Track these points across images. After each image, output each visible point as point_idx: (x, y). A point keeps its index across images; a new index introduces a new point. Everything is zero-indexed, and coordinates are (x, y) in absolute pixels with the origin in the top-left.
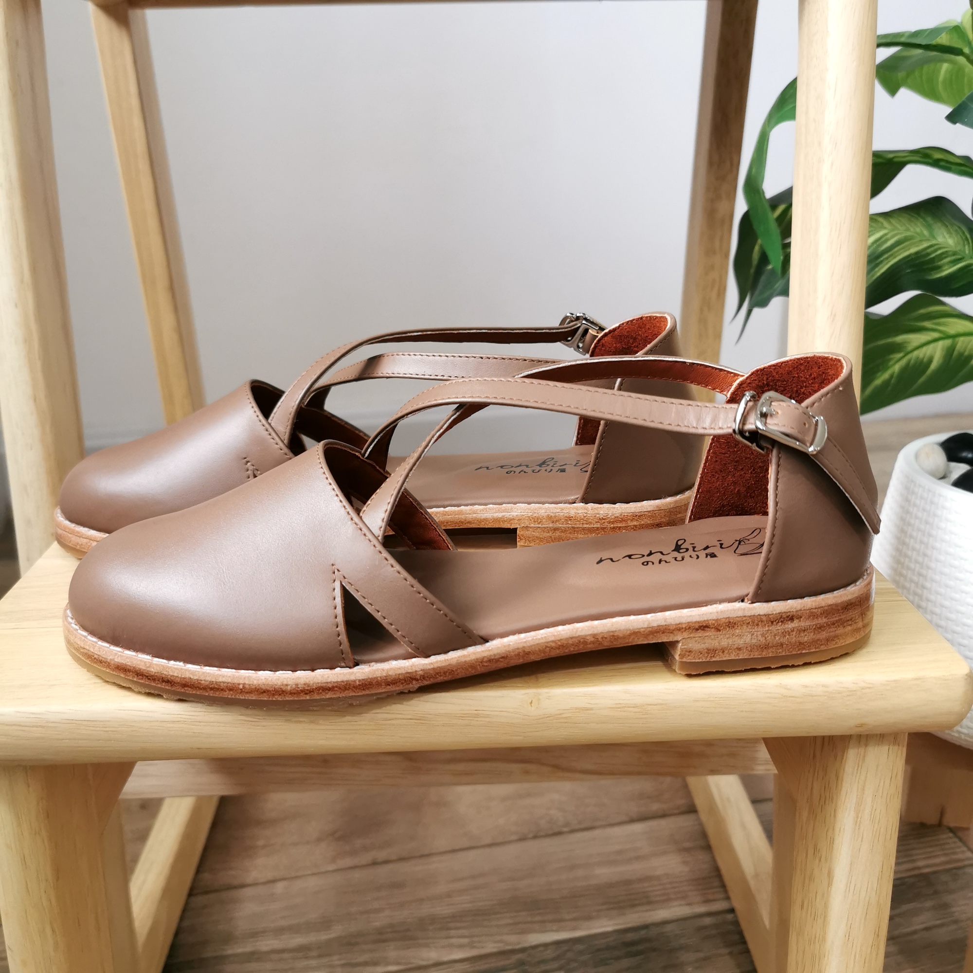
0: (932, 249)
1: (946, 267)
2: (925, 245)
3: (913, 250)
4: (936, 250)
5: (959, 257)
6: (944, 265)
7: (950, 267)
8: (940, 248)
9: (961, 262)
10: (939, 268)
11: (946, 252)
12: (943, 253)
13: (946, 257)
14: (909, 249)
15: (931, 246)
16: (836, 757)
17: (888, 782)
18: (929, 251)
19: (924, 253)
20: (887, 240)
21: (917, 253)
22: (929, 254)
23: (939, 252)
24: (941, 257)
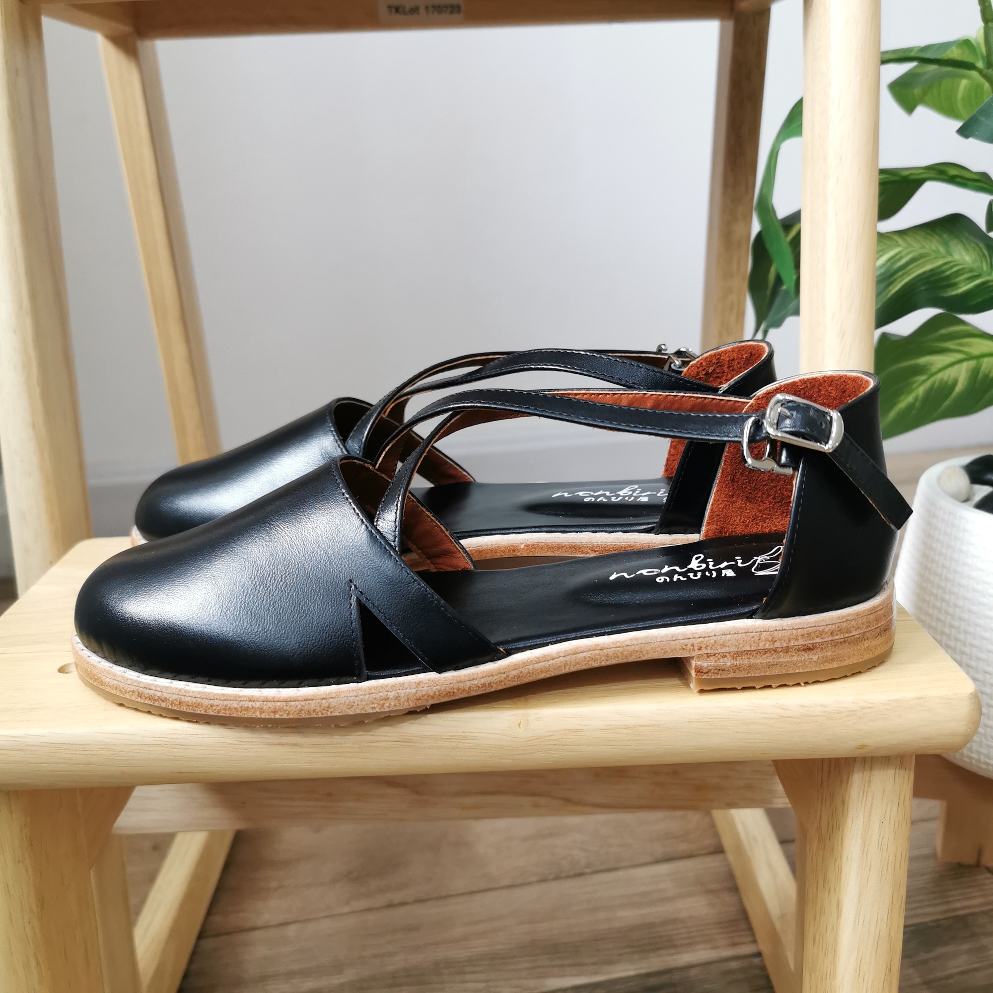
0: (948, 266)
1: (963, 284)
2: (940, 262)
3: (928, 267)
4: (952, 267)
5: (977, 274)
6: (960, 282)
7: (966, 285)
8: (956, 265)
9: (978, 279)
10: (954, 285)
11: (964, 268)
12: (957, 271)
13: (962, 274)
14: (924, 267)
15: (946, 263)
16: (841, 782)
17: (895, 808)
18: (944, 268)
19: (940, 270)
20: (901, 258)
21: (931, 270)
22: (944, 272)
23: (955, 269)
24: (958, 273)
